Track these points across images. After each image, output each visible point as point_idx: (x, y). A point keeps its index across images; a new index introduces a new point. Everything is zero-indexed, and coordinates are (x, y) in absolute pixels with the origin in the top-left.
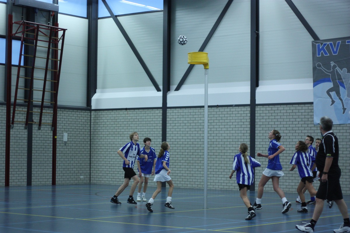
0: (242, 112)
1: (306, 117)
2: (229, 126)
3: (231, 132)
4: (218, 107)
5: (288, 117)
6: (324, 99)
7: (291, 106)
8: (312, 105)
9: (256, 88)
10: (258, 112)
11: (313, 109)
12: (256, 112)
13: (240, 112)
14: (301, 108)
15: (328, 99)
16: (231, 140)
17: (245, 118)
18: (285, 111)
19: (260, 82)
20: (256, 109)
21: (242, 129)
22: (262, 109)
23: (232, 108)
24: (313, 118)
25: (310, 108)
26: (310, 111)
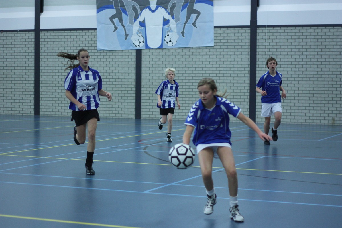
0: (27, 38)
1: (90, 42)
2: (13, 52)
3: (16, 57)
4: (2, 32)
5: (72, 43)
6: (108, 25)
7: (75, 31)
8: (95, 31)
9: (41, 13)
10: (43, 37)
11: (96, 35)
12: (41, 37)
13: (24, 38)
14: (84, 34)
15: (111, 26)
16: (16, 65)
17: (30, 43)
18: (69, 37)
19: (45, 8)
20: (41, 35)
21: (27, 54)
22: (46, 34)
23: (16, 33)
24: (96, 44)
25: (93, 34)
26: (93, 37)
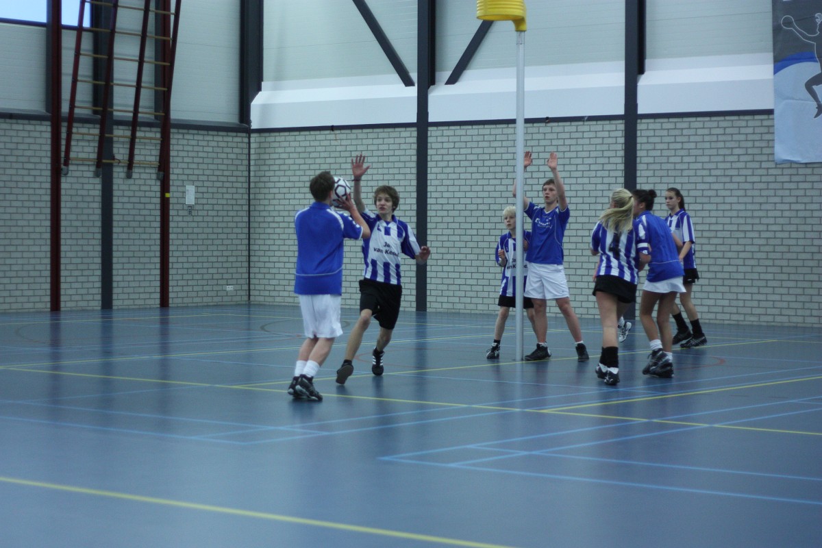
0: (606, 134)
1: (757, 144)
2: (573, 168)
3: (580, 181)
4: (548, 122)
5: (713, 145)
6: (803, 102)
7: (722, 118)
8: (771, 117)
9: (639, 76)
10: (644, 133)
11: (773, 126)
12: (639, 133)
13: (600, 134)
14: (744, 124)
15: (809, 102)
16: (580, 200)
17: (612, 147)
18: (706, 131)
19: (648, 62)
20: (639, 127)
21: (606, 173)
22: (651, 126)
23: (581, 123)
24: (773, 147)
25: (765, 123)
26: (765, 130)
